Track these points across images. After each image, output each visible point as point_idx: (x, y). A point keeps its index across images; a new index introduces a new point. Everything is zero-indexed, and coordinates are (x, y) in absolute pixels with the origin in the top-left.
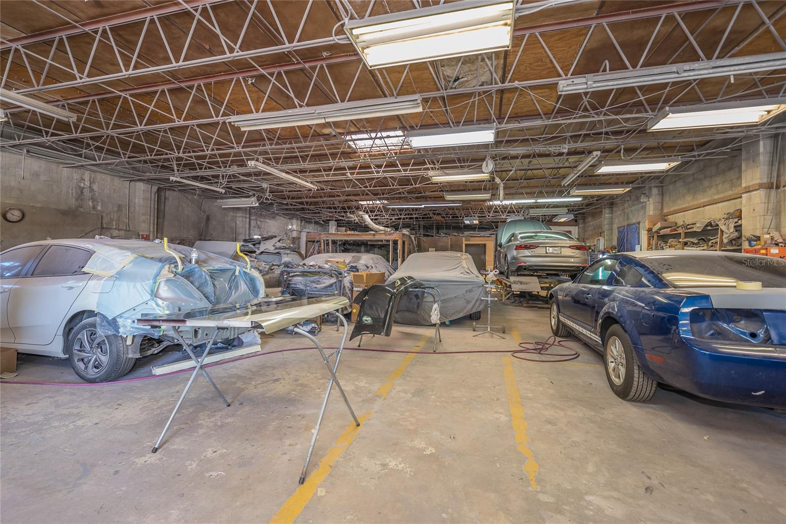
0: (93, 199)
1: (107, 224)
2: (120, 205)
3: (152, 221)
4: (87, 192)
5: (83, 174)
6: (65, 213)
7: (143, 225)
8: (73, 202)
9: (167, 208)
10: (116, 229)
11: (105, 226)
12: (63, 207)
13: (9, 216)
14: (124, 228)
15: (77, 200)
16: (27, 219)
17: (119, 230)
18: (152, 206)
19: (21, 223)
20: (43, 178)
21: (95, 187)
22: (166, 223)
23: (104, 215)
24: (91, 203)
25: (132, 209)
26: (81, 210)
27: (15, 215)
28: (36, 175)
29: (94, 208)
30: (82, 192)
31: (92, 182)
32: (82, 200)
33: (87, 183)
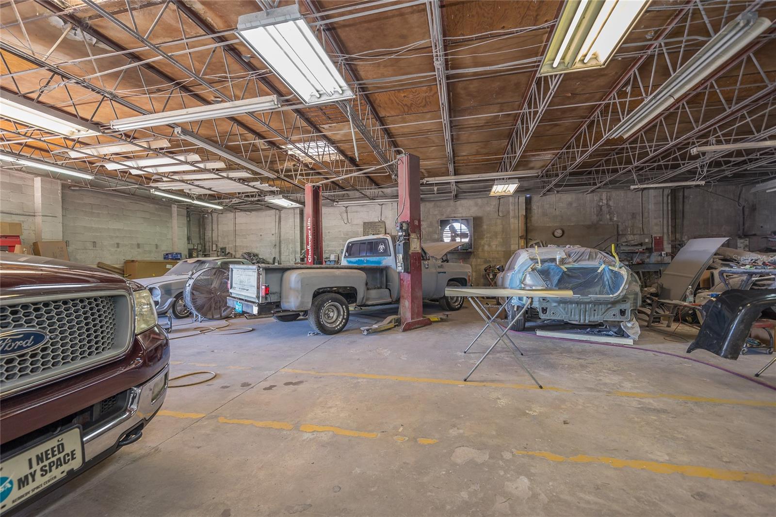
0: (610, 213)
1: (622, 231)
2: (633, 214)
3: (665, 222)
4: (605, 209)
5: (601, 195)
6: (589, 227)
7: (656, 228)
8: (595, 218)
9: (687, 207)
10: (631, 234)
11: (621, 233)
12: (588, 223)
13: (556, 234)
14: (639, 232)
15: (597, 216)
16: (565, 235)
17: (634, 235)
18: (665, 208)
19: (563, 237)
20: (574, 205)
21: (611, 203)
22: (686, 222)
23: (620, 224)
24: (608, 217)
25: (646, 214)
26: (601, 223)
27: (558, 233)
28: (570, 204)
29: (611, 219)
30: (601, 209)
31: (608, 200)
32: (601, 215)
33: (605, 202)
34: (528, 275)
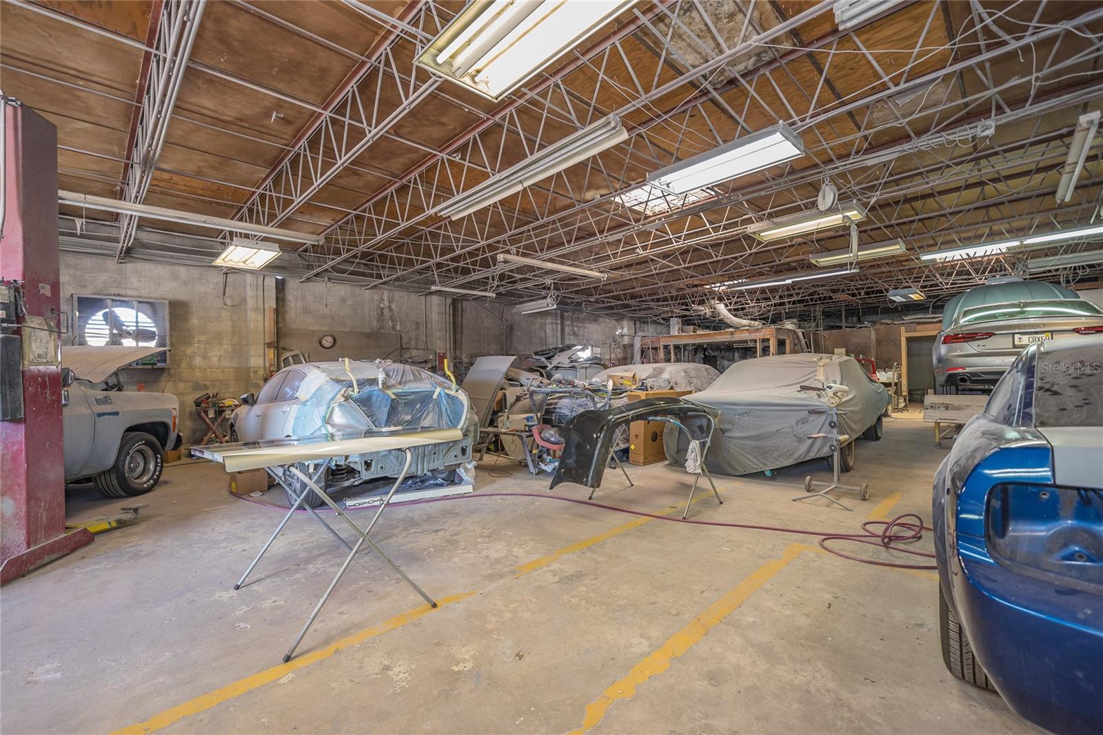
0: (392, 319)
1: (406, 343)
2: (417, 323)
3: (448, 337)
4: (386, 312)
5: (383, 294)
6: (368, 336)
7: (439, 342)
8: (375, 324)
9: (465, 321)
10: (414, 348)
11: (404, 346)
12: (367, 330)
13: (324, 342)
14: (423, 347)
15: (378, 321)
16: (338, 344)
17: (418, 349)
18: (447, 320)
19: (334, 348)
20: (349, 302)
21: (393, 306)
22: (464, 338)
23: (403, 334)
24: (390, 323)
25: (429, 325)
26: (382, 331)
27: (328, 342)
28: (344, 300)
29: (394, 328)
30: (382, 313)
31: (390, 301)
32: (382, 321)
33: (386, 303)
34: (337, 409)
